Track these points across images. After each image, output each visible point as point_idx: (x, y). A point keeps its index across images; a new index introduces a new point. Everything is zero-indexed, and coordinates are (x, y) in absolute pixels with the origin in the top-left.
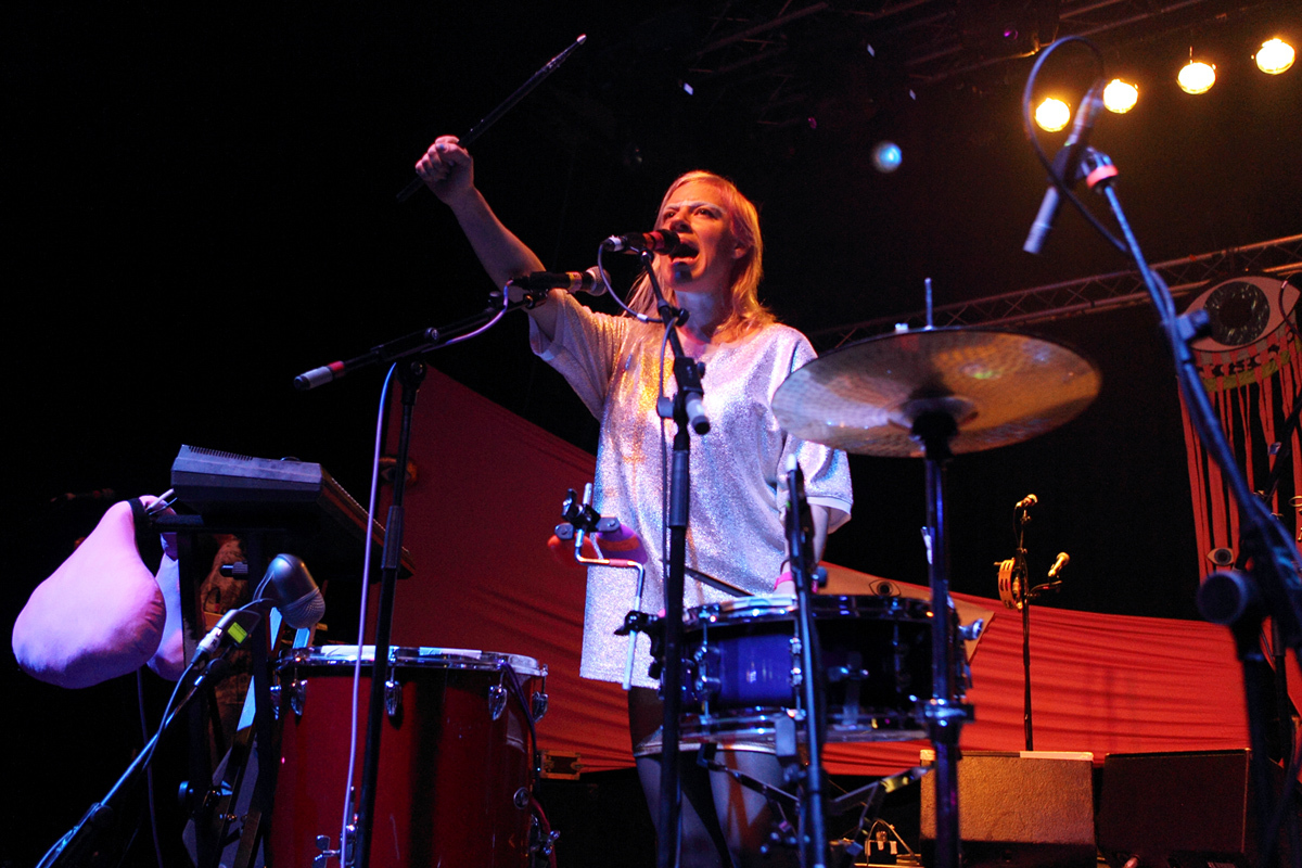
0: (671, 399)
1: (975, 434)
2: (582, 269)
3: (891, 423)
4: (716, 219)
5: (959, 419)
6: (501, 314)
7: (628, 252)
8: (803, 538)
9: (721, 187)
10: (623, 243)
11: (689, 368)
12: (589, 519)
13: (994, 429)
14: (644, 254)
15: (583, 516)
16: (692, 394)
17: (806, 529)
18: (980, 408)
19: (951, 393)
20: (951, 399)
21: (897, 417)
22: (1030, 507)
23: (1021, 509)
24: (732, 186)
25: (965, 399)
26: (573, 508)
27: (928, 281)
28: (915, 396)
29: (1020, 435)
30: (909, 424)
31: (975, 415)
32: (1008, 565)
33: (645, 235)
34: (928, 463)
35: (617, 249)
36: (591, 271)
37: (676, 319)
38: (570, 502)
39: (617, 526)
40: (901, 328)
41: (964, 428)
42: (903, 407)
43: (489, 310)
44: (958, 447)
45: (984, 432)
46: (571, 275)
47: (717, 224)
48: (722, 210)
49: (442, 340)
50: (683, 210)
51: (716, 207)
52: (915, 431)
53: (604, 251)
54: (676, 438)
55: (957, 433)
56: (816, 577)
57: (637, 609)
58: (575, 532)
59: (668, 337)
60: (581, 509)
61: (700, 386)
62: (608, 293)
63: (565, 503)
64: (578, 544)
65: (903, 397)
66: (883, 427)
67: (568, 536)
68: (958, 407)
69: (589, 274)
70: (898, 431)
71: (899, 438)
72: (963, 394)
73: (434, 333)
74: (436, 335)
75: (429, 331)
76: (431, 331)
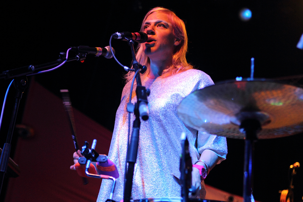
0: (134, 104)
1: (269, 131)
2: (103, 46)
3: (232, 123)
4: (167, 28)
5: (262, 122)
6: (64, 62)
7: (124, 40)
8: (187, 172)
9: (168, 14)
10: (122, 36)
11: (142, 91)
12: (93, 156)
13: (278, 129)
14: (131, 41)
15: (90, 154)
16: (142, 102)
17: (188, 168)
18: (272, 119)
19: (259, 110)
20: (259, 113)
21: (234, 119)
22: (296, 168)
23: (292, 169)
24: (173, 13)
25: (266, 114)
26: (86, 150)
27: (253, 59)
28: (243, 110)
29: (291, 132)
30: (239, 123)
31: (269, 122)
32: (285, 192)
33: (132, 33)
34: (246, 142)
35: (119, 38)
36: (107, 48)
37: (140, 70)
38: (85, 147)
39: (106, 160)
40: (239, 79)
41: (264, 127)
42: (237, 115)
43: (59, 60)
44: (261, 136)
45: (274, 130)
46: (98, 48)
47: (167, 31)
48: (169, 24)
49: (36, 71)
50: (152, 24)
51: (167, 22)
52: (241, 127)
53: (113, 38)
54: (134, 122)
55: (261, 129)
56: (191, 190)
57: (111, 198)
58: (87, 161)
59: (136, 77)
60: (90, 151)
61: (146, 99)
62: (113, 58)
63: (83, 148)
64: (87, 166)
65: (237, 110)
66: (227, 124)
67: (84, 163)
68: (263, 117)
69: (105, 48)
70: (234, 127)
71: (234, 129)
72: (265, 111)
73: (33, 68)
74: (33, 69)
75: (30, 66)
76: (31, 66)
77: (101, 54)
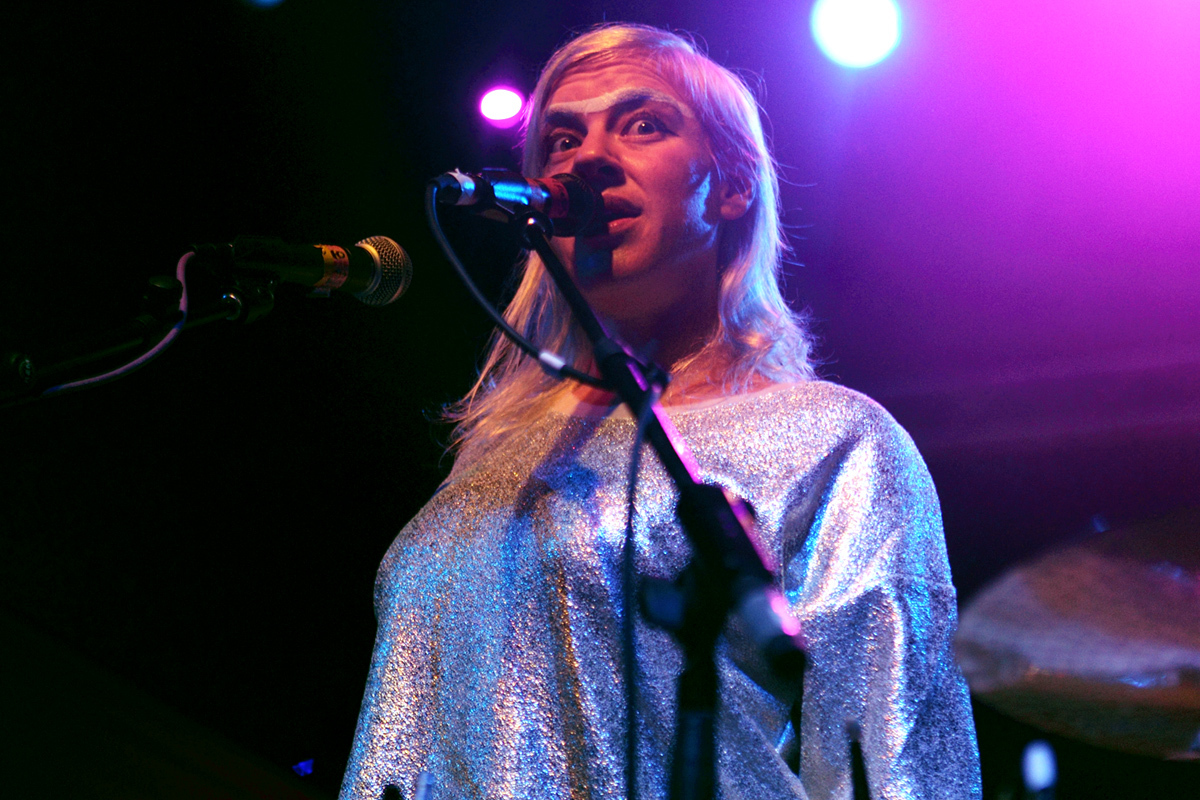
2: (348, 239)
6: (173, 332)
36: (369, 246)
46: (327, 250)
50: (597, 124)
69: (363, 248)
73: (24, 368)
74: (28, 373)
75: (13, 360)
76: (18, 361)
77: (341, 280)
